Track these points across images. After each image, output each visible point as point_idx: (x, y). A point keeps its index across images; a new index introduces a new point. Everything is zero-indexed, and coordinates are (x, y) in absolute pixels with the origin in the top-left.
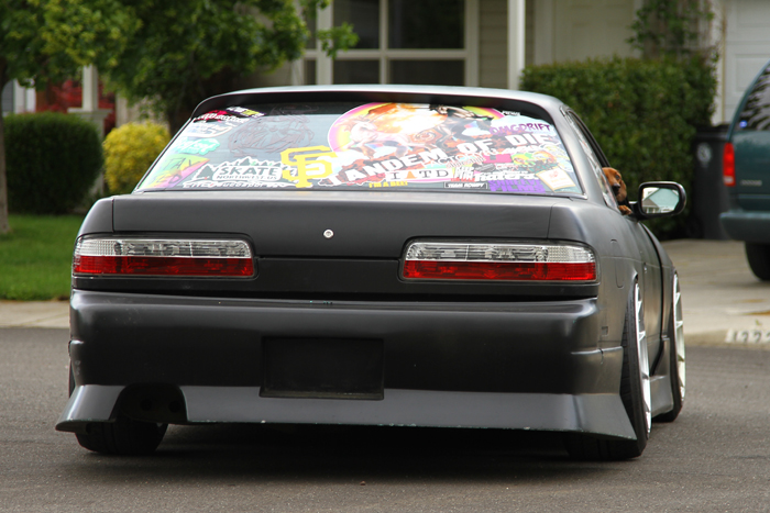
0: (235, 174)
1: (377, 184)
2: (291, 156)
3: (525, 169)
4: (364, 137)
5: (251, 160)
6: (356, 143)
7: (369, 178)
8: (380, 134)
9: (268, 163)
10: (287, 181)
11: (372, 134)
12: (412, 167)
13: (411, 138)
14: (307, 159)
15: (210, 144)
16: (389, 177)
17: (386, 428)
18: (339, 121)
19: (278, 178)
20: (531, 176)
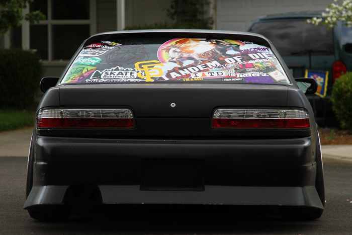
0: (112, 75)
1: (188, 80)
2: (140, 66)
3: (261, 71)
4: (176, 56)
5: (120, 68)
6: (173, 58)
7: (182, 76)
8: (184, 54)
9: (129, 69)
10: (140, 78)
11: (180, 54)
12: (204, 71)
13: (200, 56)
14: (148, 67)
15: (96, 60)
16: (193, 76)
17: (207, 206)
18: (161, 48)
19: (136, 77)
20: (265, 75)
